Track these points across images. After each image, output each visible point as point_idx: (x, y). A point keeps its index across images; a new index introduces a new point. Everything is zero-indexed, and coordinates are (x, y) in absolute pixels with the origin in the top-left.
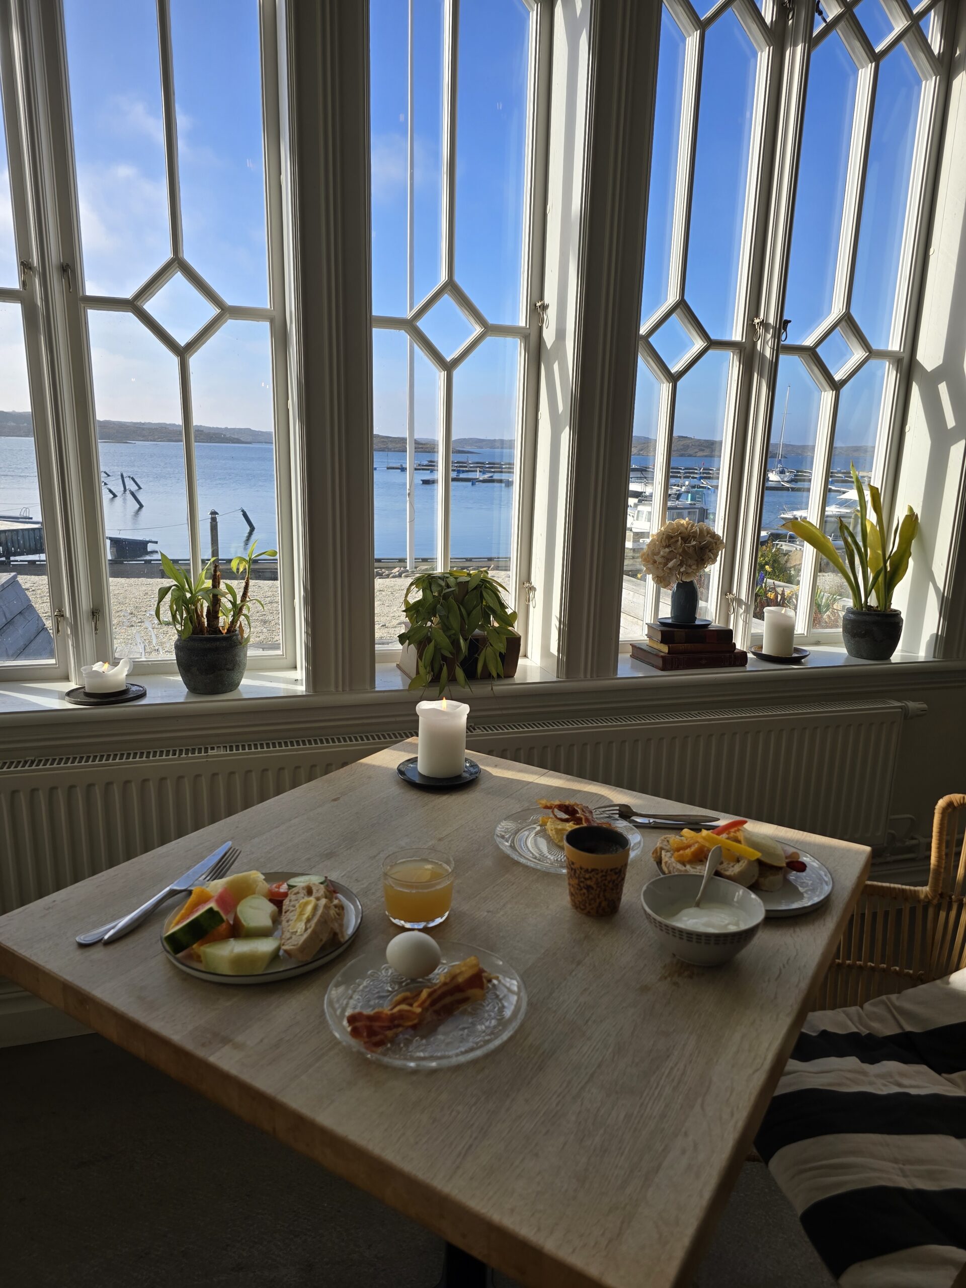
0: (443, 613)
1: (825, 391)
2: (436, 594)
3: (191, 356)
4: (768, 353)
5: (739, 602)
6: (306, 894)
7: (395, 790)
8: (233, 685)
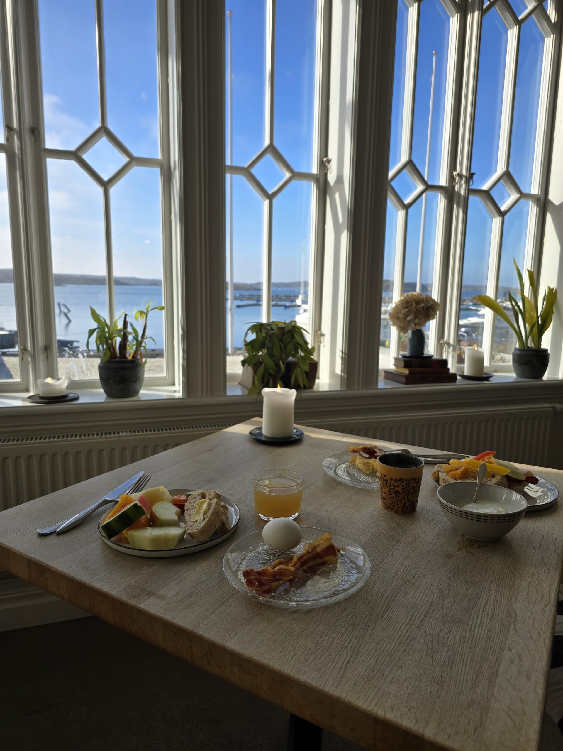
0: (270, 345)
1: (495, 217)
2: (264, 335)
3: (111, 187)
4: (463, 192)
5: (449, 344)
6: (201, 498)
7: (249, 446)
8: (135, 393)
